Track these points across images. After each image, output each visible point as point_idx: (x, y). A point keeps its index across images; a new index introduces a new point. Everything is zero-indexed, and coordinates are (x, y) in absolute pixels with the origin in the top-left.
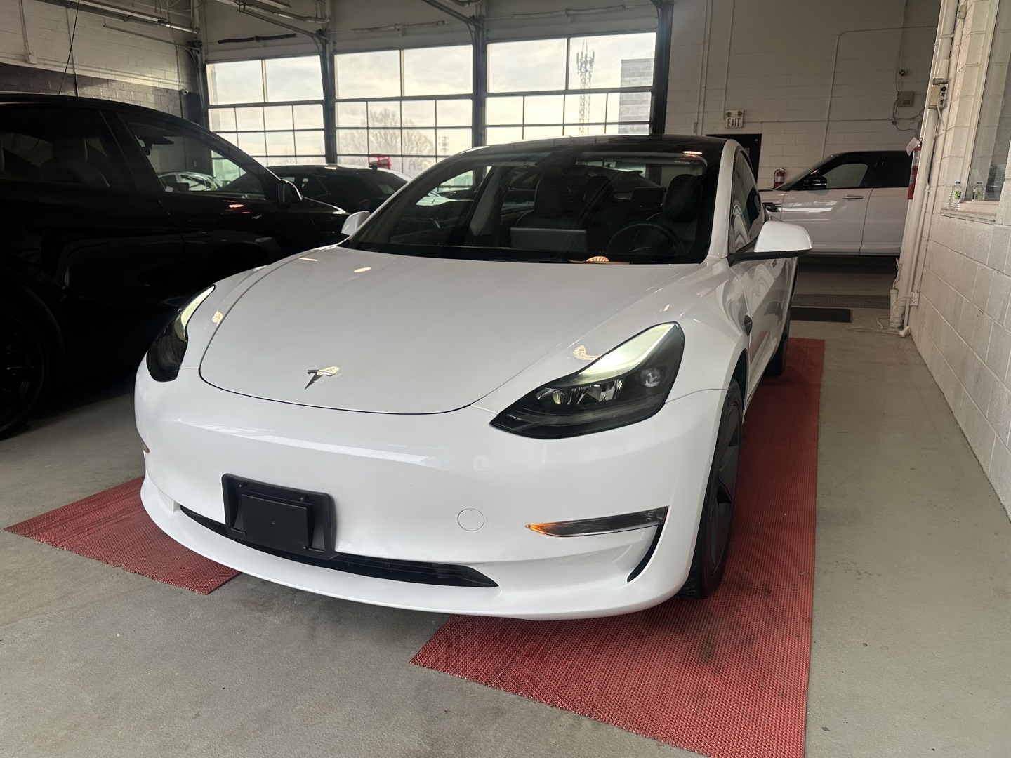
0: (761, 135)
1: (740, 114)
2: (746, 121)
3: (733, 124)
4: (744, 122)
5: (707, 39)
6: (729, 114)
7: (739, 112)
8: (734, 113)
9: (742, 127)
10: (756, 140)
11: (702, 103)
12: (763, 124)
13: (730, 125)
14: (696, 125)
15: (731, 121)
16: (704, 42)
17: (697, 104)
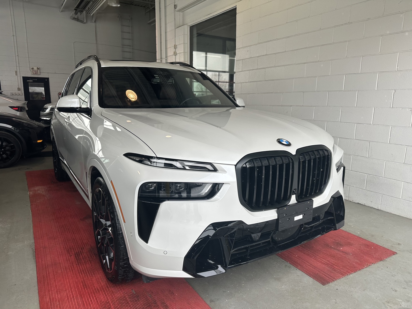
0: (49, 78)
1: (38, 69)
2: (41, 72)
3: (35, 73)
4: (40, 72)
5: (15, 34)
6: (33, 68)
7: (37, 68)
8: (35, 68)
9: (40, 74)
10: (46, 80)
11: (17, 62)
12: (49, 74)
13: (34, 73)
14: (16, 72)
15: (34, 71)
16: (13, 36)
17: (15, 63)
